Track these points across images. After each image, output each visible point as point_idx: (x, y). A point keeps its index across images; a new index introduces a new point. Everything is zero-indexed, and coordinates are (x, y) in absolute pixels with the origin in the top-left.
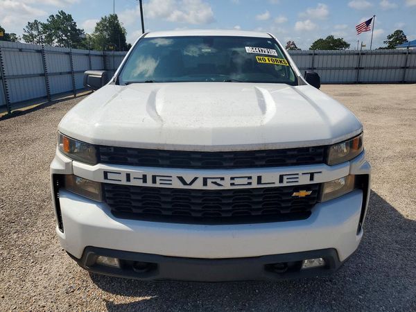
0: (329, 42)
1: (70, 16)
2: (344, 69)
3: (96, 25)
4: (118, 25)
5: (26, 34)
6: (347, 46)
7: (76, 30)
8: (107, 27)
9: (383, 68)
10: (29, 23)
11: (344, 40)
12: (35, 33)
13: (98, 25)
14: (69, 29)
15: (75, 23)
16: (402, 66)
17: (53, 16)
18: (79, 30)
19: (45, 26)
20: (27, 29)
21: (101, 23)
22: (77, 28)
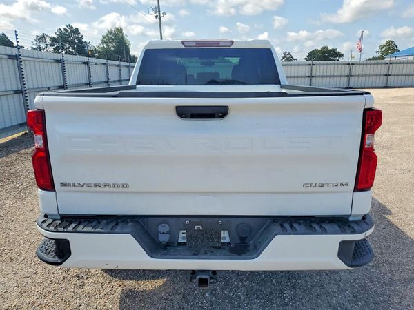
0: (324, 52)
1: (77, 29)
2: (337, 76)
3: (101, 38)
4: (123, 38)
5: (35, 47)
6: (341, 55)
7: (82, 42)
8: (113, 39)
9: (369, 76)
10: (37, 36)
11: (338, 50)
12: (43, 45)
13: (104, 37)
14: (76, 41)
15: (82, 36)
16: (385, 74)
17: (60, 30)
18: (85, 42)
19: (53, 39)
20: (35, 42)
21: (107, 35)
22: (84, 40)
